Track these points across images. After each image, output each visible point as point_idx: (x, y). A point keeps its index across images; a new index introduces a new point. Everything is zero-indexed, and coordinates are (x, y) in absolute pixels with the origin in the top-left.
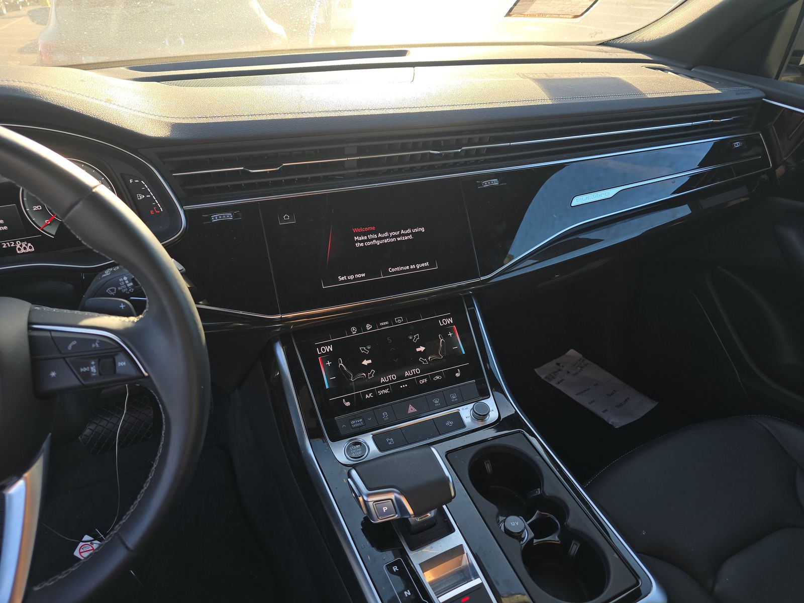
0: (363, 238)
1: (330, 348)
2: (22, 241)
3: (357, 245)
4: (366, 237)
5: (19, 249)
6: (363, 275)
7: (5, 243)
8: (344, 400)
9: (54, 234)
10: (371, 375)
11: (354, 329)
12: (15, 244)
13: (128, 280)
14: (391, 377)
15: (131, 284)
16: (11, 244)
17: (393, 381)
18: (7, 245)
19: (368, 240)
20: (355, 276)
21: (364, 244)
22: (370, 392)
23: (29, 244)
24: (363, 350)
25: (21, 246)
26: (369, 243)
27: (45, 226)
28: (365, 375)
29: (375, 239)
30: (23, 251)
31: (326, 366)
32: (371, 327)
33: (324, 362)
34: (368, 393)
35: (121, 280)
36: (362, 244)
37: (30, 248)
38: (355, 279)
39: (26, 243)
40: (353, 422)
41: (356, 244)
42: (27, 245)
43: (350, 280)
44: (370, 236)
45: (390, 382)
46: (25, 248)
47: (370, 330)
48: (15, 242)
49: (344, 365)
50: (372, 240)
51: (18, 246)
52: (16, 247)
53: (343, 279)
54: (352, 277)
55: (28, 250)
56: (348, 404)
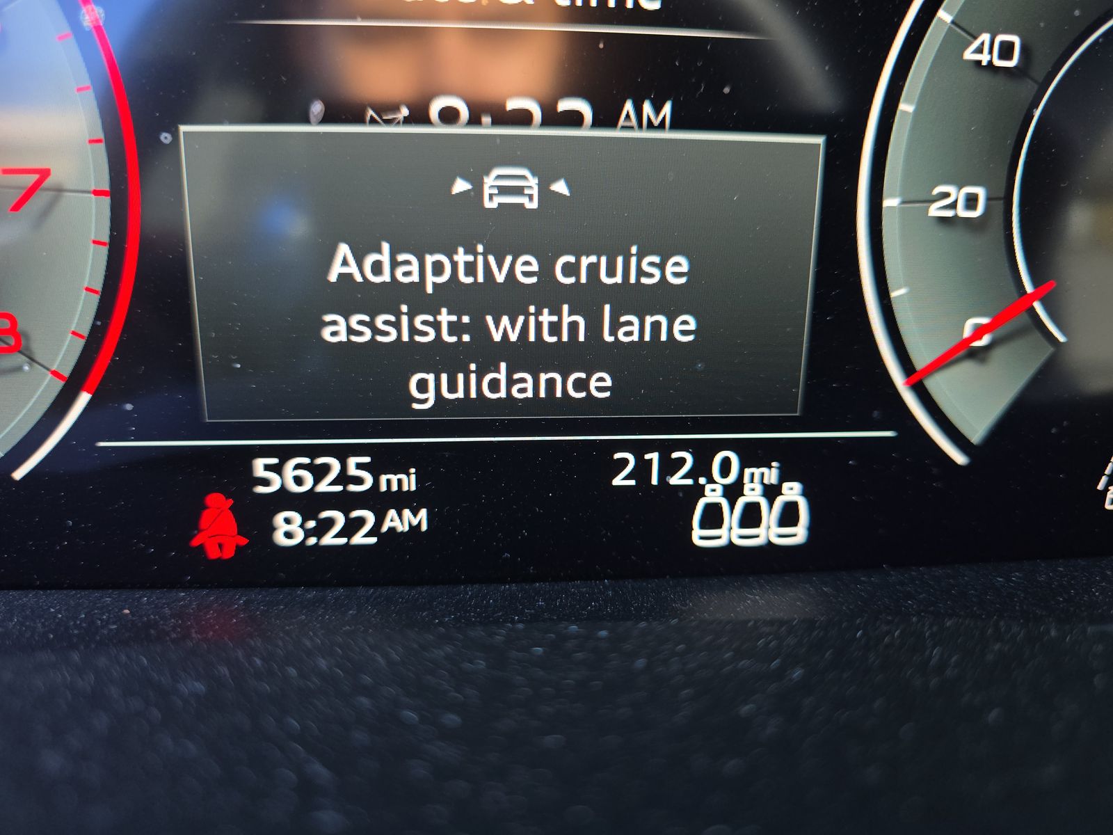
2: (753, 455)
5: (713, 517)
7: (639, 449)
9: (976, 432)
12: (702, 468)
16: (670, 466)
18: (643, 469)
23: (792, 491)
25: (733, 492)
30: (730, 532)
37: (789, 516)
39: (772, 476)
42: (771, 492)
46: (751, 517)
48: (704, 454)
51: (714, 494)
52: (699, 491)
55: (769, 531)
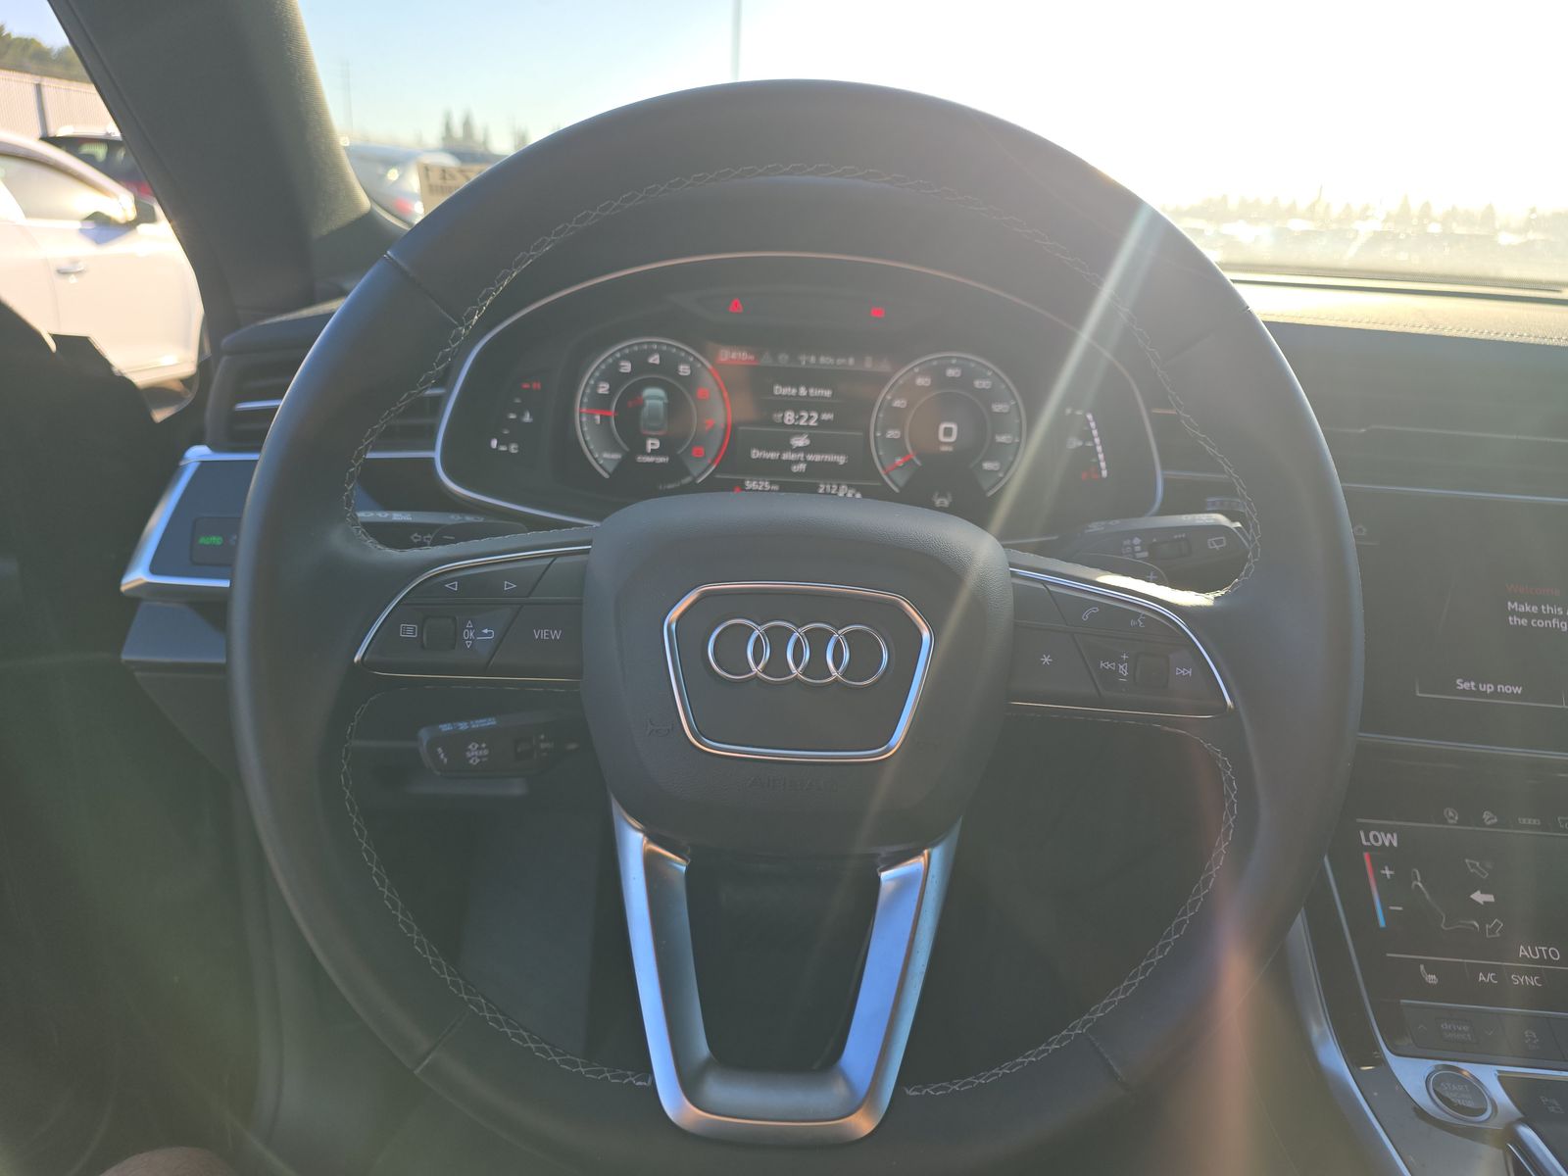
0: (1528, 609)
1: (1390, 840)
3: (1513, 620)
4: (1535, 609)
6: (1518, 690)
8: (1422, 967)
10: (1492, 931)
11: (1451, 814)
13: (1141, 545)
14: (1547, 951)
15: (1145, 554)
17: (1549, 961)
19: (1540, 616)
20: (1496, 688)
21: (1529, 623)
22: (1492, 968)
24: (1473, 866)
26: (1541, 623)
27: (893, 469)
28: (1477, 925)
29: (1557, 616)
31: (1380, 878)
32: (1496, 820)
33: (1378, 867)
34: (1486, 970)
35: (1127, 542)
36: (1524, 622)
38: (1495, 694)
40: (1445, 1026)
41: (1510, 619)
43: (1484, 694)
44: (1546, 609)
45: (1541, 961)
47: (1493, 826)
49: (1423, 885)
50: (1550, 617)
53: (1466, 686)
54: (1489, 688)
56: (1432, 979)
